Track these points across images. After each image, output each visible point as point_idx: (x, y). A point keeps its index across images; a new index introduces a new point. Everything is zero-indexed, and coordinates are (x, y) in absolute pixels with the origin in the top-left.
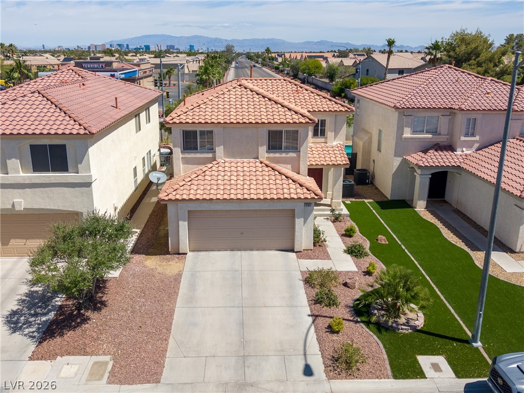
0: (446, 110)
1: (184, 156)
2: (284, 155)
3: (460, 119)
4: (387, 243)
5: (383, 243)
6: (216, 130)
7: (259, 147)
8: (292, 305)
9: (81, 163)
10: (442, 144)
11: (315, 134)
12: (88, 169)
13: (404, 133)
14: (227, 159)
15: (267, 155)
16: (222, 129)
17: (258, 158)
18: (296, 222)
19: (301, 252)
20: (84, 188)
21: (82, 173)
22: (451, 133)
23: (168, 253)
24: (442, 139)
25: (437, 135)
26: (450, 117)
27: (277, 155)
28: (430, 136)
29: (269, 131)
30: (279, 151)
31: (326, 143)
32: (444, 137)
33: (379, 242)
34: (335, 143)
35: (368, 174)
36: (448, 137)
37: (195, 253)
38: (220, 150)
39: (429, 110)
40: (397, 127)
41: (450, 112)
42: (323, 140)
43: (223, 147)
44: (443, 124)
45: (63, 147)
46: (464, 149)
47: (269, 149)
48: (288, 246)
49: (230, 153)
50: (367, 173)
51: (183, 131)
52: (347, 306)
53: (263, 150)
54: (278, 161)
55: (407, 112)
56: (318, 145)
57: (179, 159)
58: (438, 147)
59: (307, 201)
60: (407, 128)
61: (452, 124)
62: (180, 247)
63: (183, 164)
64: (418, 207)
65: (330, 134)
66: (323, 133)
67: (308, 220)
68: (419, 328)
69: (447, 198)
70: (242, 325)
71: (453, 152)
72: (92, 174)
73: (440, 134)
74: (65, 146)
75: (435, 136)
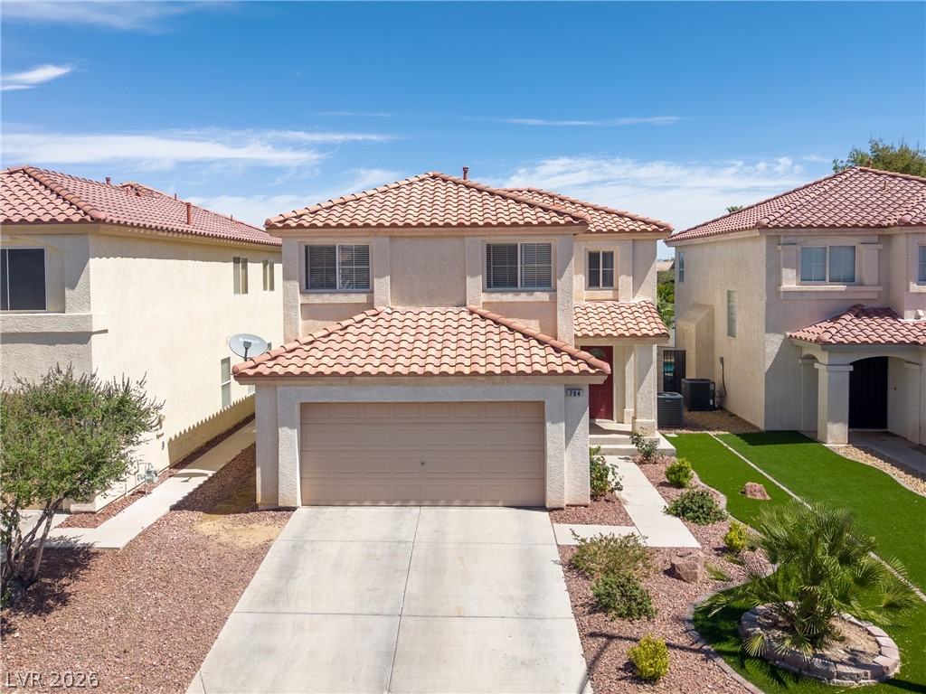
0: (869, 232)
1: (306, 302)
2: (523, 297)
3: (905, 248)
4: (768, 498)
5: (758, 498)
6: (376, 245)
7: (468, 279)
9: (73, 287)
10: (868, 305)
11: (593, 282)
12: (86, 300)
13: (784, 283)
14: (399, 308)
15: (484, 297)
16: (387, 240)
17: (465, 305)
18: (548, 433)
19: (562, 509)
20: (74, 346)
21: (71, 310)
22: (886, 281)
23: (255, 508)
24: (868, 293)
25: (856, 285)
26: (880, 246)
27: (509, 297)
28: (842, 287)
29: (489, 247)
30: (513, 289)
31: (617, 300)
32: (871, 289)
33: (749, 496)
34: (636, 300)
35: (712, 387)
36: (880, 289)
37: (315, 509)
38: (382, 286)
39: (833, 232)
40: (767, 270)
41: (879, 236)
42: (609, 294)
43: (388, 278)
44: (867, 260)
45: (37, 256)
46: (921, 312)
47: (489, 286)
48: (531, 497)
49: (407, 294)
50: (708, 384)
51: (306, 246)
52: (679, 619)
53: (475, 286)
54: (510, 310)
55: (785, 236)
56: (598, 305)
57: (296, 307)
58: (860, 311)
59: (570, 380)
60: (789, 270)
61: (885, 259)
62: (280, 491)
63: (304, 318)
64: (829, 441)
65: (624, 281)
66: (609, 282)
67: (577, 431)
68: (891, 674)
69: (892, 426)
70: (392, 656)
71: (894, 319)
72: (92, 312)
73: (861, 284)
74: (42, 251)
75: (851, 288)
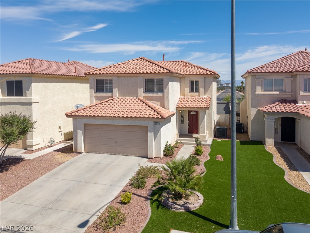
0: (288, 74)
1: (96, 95)
2: (155, 95)
3: (300, 79)
4: (223, 160)
5: (219, 160)
6: (114, 79)
7: (139, 89)
8: (113, 185)
9: (28, 91)
10: (288, 99)
11: (192, 90)
12: (31, 95)
13: (257, 91)
14: (120, 98)
15: (143, 95)
16: (117, 78)
17: (138, 97)
19: (153, 158)
20: (28, 106)
21: (28, 97)
22: (294, 91)
23: (73, 152)
24: (287, 95)
25: (284, 92)
26: (292, 79)
27: (151, 95)
28: (278, 93)
29: (145, 79)
30: (152, 92)
31: (199, 96)
32: (288, 93)
33: (217, 159)
34: (204, 97)
35: (243, 125)
36: (292, 93)
38: (115, 91)
39: (274, 74)
40: (252, 87)
41: (292, 75)
42: (197, 94)
43: (117, 89)
44: (287, 83)
46: (305, 102)
47: (146, 91)
49: (123, 93)
51: (96, 80)
53: (141, 91)
54: (151, 99)
55: (258, 75)
56: (193, 97)
57: (93, 97)
58: (284, 101)
60: (259, 87)
61: (294, 84)
63: (95, 100)
64: (267, 144)
65: (202, 90)
66: (197, 90)
68: (192, 210)
69: (296, 142)
71: (295, 104)
72: (33, 97)
73: (285, 92)
74: (22, 81)
75: (281, 93)
